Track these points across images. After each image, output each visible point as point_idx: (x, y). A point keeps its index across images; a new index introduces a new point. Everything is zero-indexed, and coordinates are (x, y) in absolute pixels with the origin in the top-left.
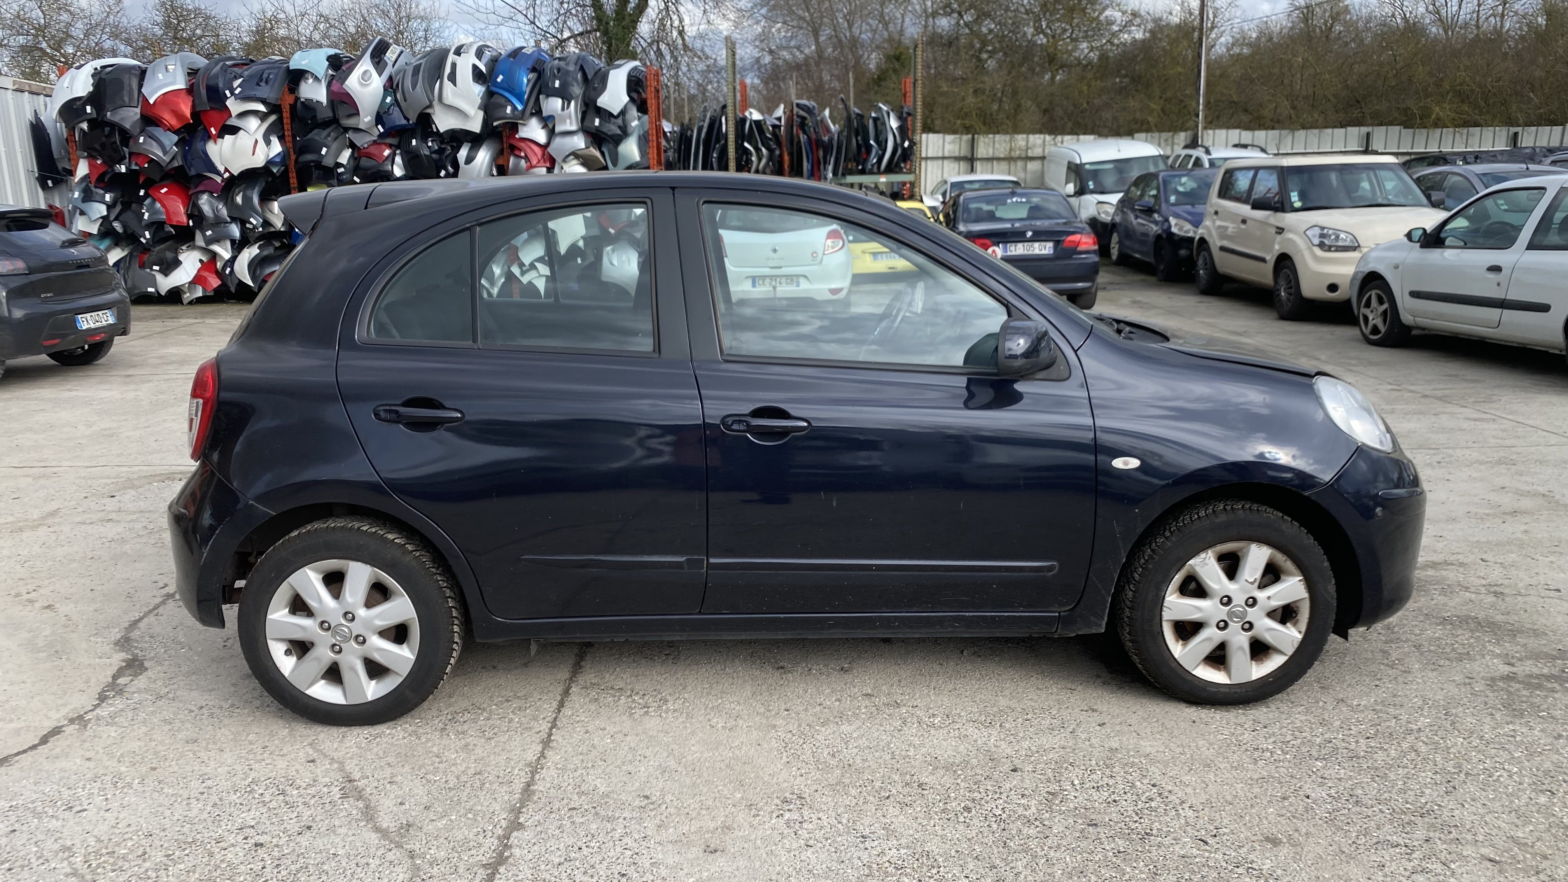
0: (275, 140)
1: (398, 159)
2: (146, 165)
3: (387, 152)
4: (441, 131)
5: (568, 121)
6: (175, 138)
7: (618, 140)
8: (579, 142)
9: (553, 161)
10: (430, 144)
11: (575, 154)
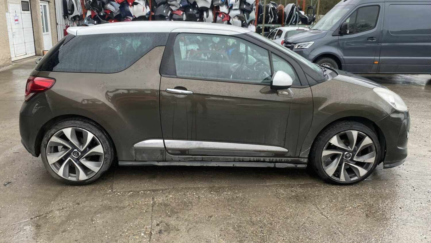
0: (148, 7)
1: (184, 15)
2: (109, 13)
3: (182, 13)
4: (199, 7)
5: (237, 6)
6: (119, 5)
7: (250, 12)
8: (238, 12)
9: (230, 18)
10: (195, 11)
11: (237, 16)
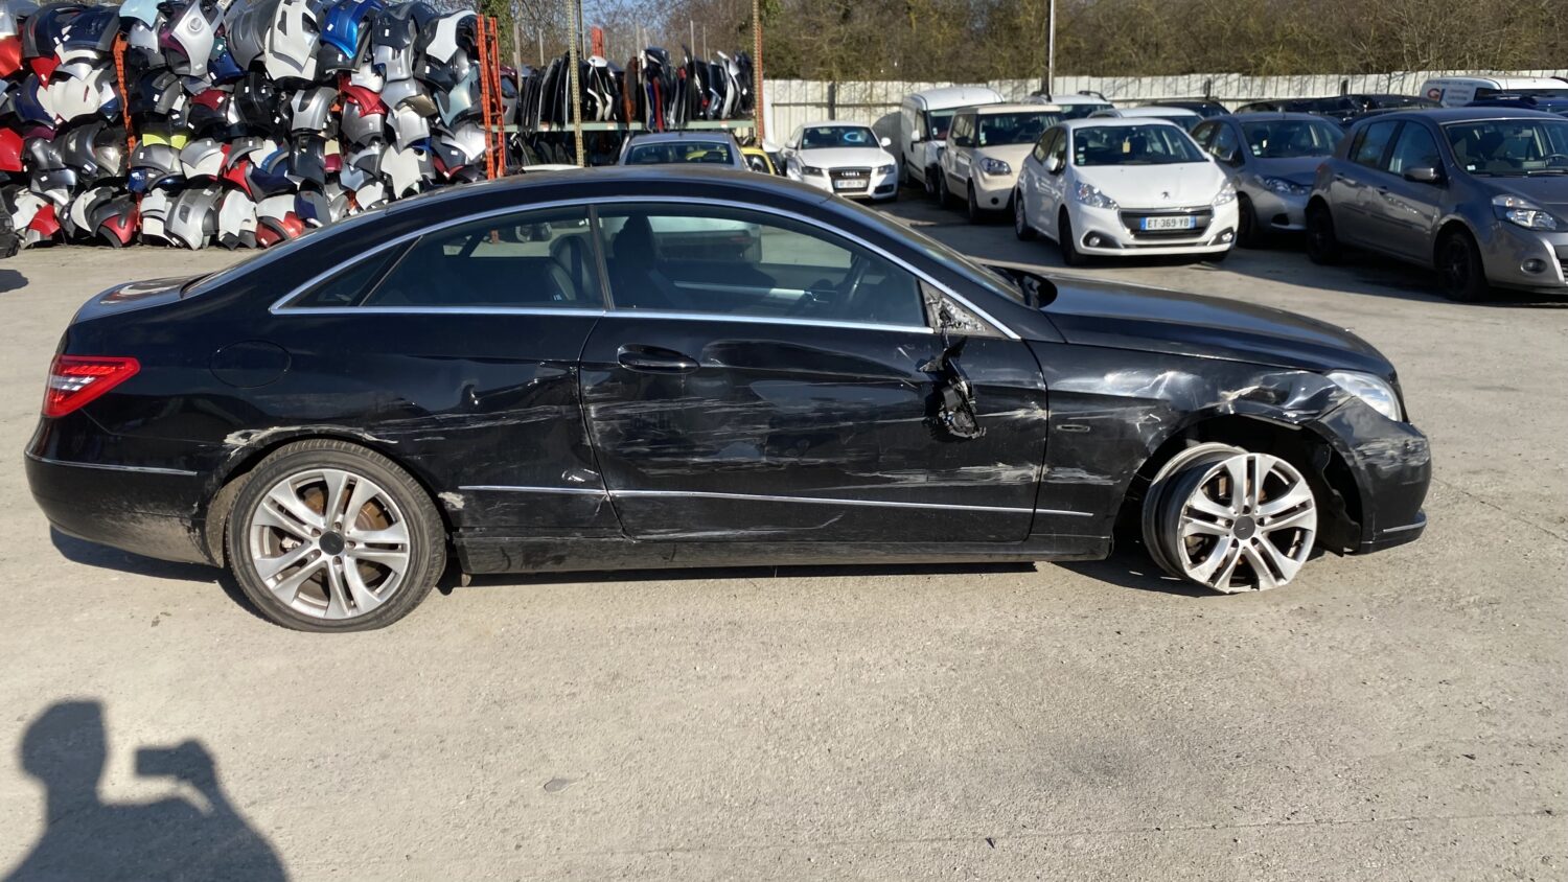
0: (108, 88)
1: (232, 106)
3: (220, 99)
4: (274, 79)
5: (399, 69)
6: (6, 85)
7: (449, 88)
8: (411, 90)
9: (386, 108)
10: (263, 91)
11: (408, 101)
